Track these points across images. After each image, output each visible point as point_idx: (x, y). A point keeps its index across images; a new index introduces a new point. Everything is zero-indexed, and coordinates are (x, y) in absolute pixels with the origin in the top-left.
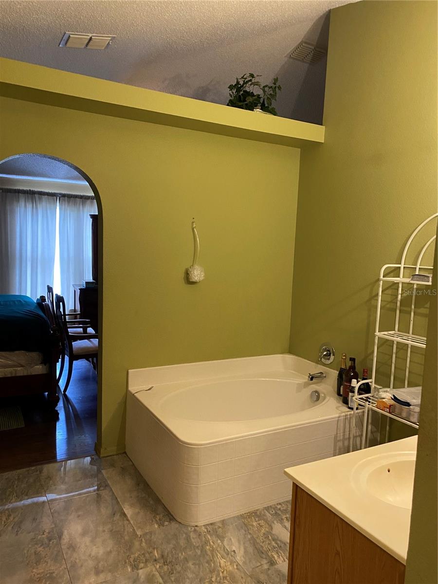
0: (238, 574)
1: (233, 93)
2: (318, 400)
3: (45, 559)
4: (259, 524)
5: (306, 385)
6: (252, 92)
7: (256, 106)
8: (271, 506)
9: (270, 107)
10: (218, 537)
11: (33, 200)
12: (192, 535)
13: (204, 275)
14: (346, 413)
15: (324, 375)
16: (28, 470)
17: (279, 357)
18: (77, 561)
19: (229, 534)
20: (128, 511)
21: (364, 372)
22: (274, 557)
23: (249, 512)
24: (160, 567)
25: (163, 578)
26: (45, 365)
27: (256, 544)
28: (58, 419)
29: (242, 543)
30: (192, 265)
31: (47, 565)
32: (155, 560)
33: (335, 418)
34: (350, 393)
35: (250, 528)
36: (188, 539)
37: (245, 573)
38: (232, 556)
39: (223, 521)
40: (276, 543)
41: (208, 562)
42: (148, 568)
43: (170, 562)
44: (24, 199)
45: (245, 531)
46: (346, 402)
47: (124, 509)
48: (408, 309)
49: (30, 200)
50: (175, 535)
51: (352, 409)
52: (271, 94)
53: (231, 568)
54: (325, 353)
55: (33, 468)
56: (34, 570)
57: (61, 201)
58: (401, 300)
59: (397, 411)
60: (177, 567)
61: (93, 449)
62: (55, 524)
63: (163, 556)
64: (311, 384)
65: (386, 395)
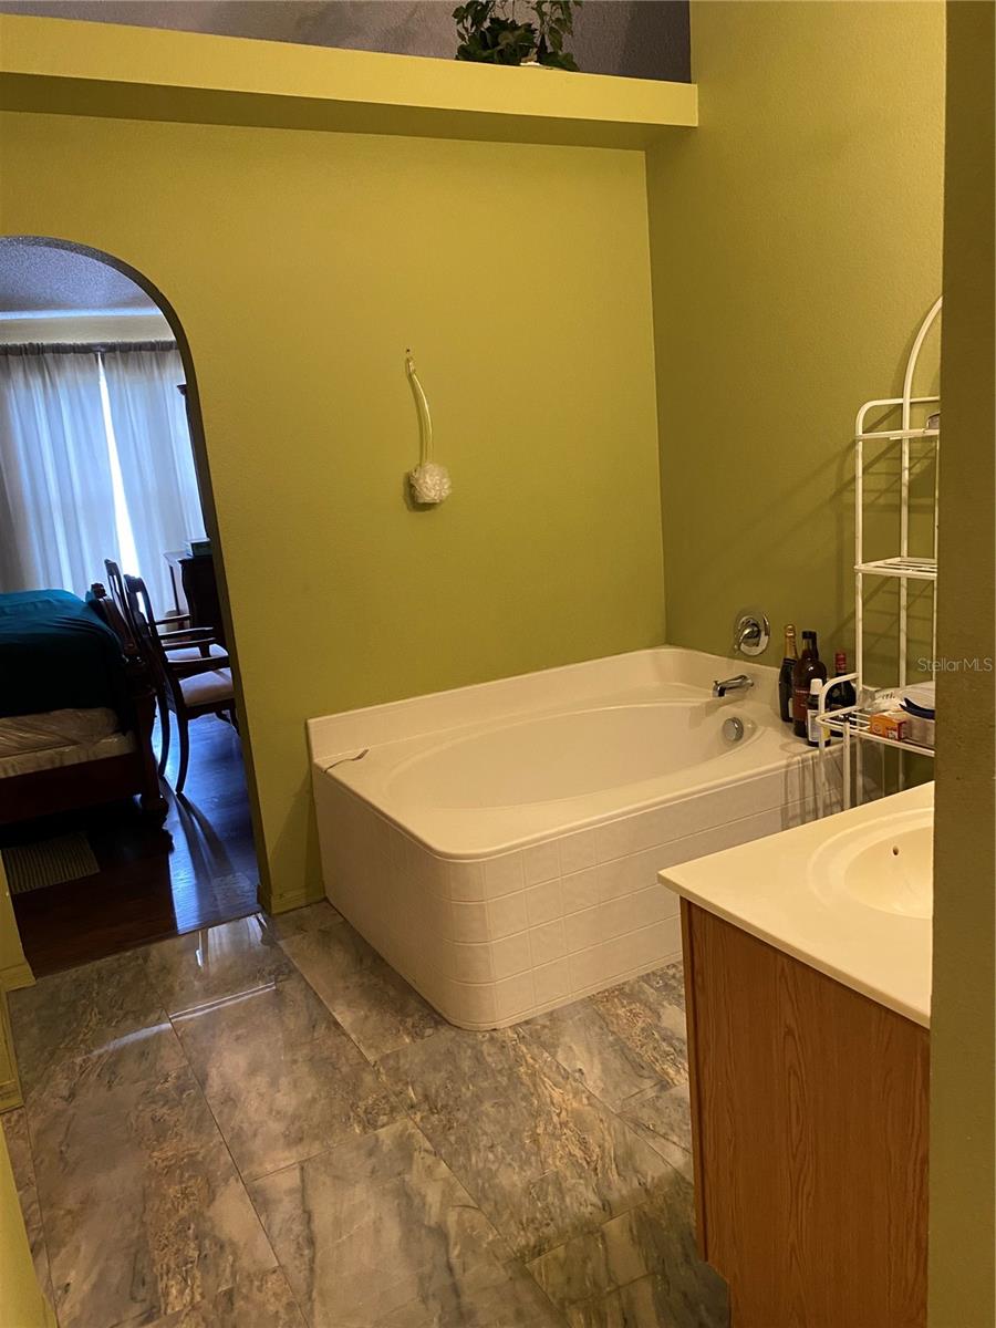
0: (590, 1114)
1: (466, 29)
2: (741, 737)
3: (175, 1129)
4: (631, 1011)
5: (710, 709)
6: (513, 21)
7: (526, 55)
8: (654, 973)
9: (560, 53)
10: (543, 1046)
11: (42, 367)
12: (485, 1048)
13: (449, 484)
14: (804, 756)
15: (749, 681)
16: (118, 959)
17: (644, 655)
18: (245, 1126)
19: (566, 1039)
20: (344, 1016)
21: (837, 660)
22: (668, 1074)
23: (607, 990)
24: (422, 1118)
25: (430, 1140)
26: (124, 735)
27: (626, 1051)
28: (170, 848)
29: (596, 1052)
30: (420, 465)
31: (180, 1140)
32: (412, 1107)
33: (780, 768)
34: (809, 711)
35: (612, 1022)
36: (478, 1058)
37: (606, 1109)
38: (576, 1080)
39: (552, 1013)
40: (672, 1045)
41: (524, 1098)
42: (398, 1124)
43: (445, 1107)
44: (21, 368)
45: (601, 1028)
46: (801, 731)
47: (334, 1013)
48: (926, 501)
49: (36, 370)
50: (449, 1052)
51: (815, 745)
52: (558, 19)
53: (575, 1105)
54: (747, 631)
55: (128, 954)
56: (155, 1154)
57: (106, 362)
58: (910, 482)
59: (916, 733)
60: (459, 1115)
61: (255, 900)
62: (189, 1060)
63: (426, 1097)
64: (721, 706)
65: (890, 704)
